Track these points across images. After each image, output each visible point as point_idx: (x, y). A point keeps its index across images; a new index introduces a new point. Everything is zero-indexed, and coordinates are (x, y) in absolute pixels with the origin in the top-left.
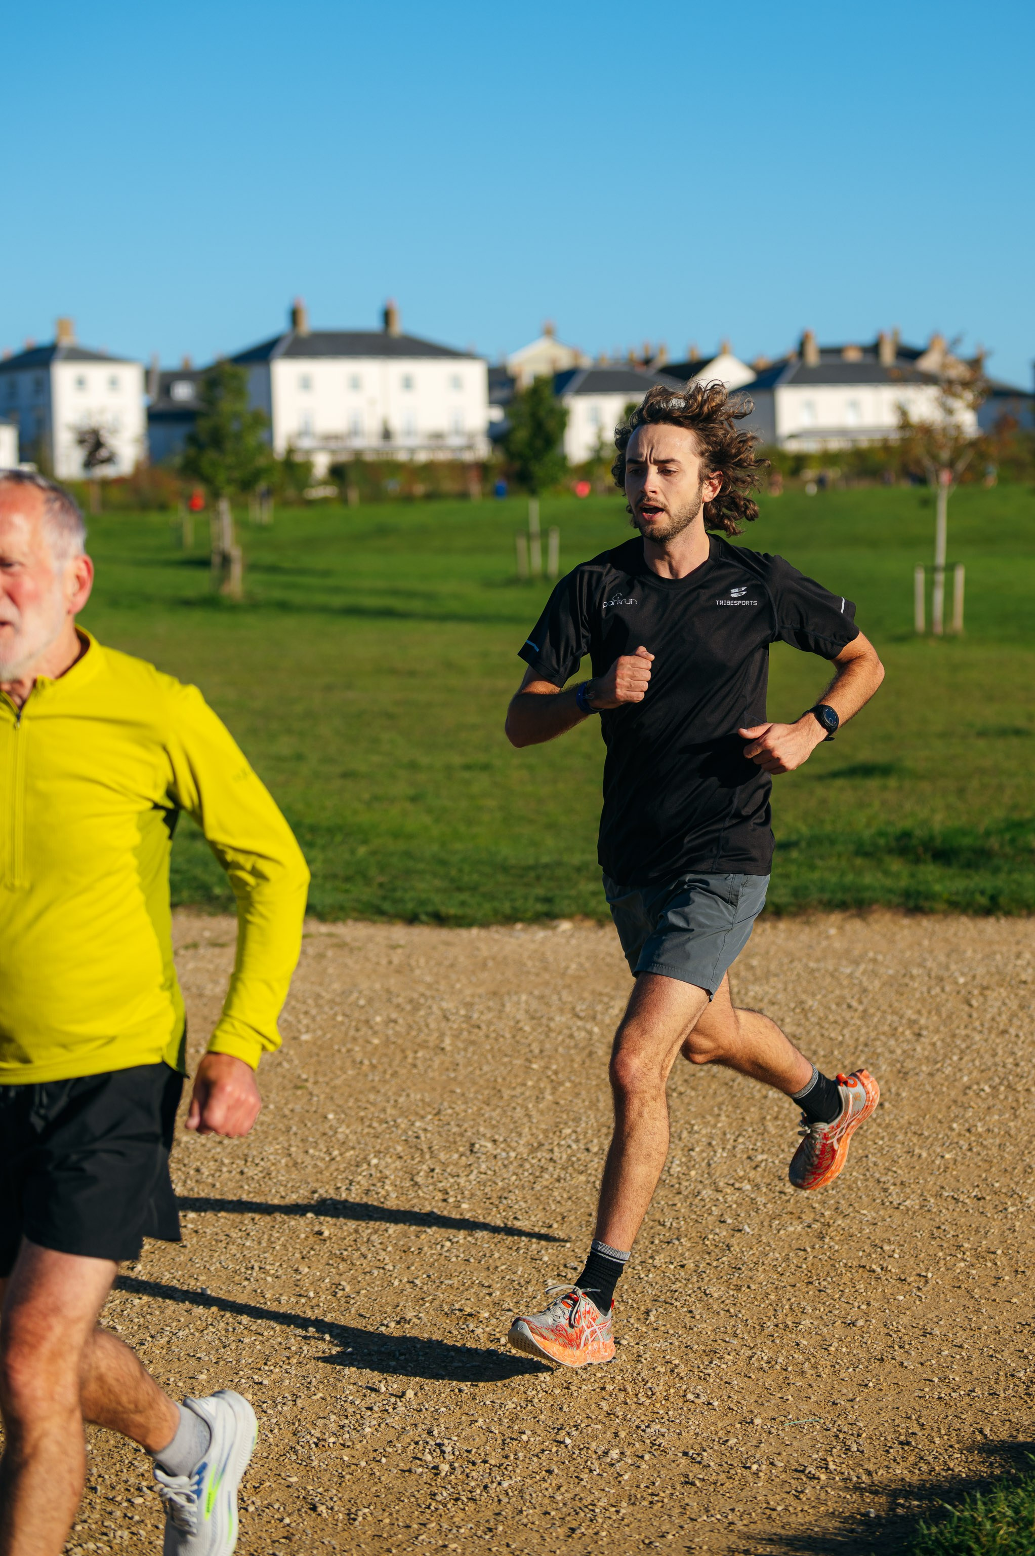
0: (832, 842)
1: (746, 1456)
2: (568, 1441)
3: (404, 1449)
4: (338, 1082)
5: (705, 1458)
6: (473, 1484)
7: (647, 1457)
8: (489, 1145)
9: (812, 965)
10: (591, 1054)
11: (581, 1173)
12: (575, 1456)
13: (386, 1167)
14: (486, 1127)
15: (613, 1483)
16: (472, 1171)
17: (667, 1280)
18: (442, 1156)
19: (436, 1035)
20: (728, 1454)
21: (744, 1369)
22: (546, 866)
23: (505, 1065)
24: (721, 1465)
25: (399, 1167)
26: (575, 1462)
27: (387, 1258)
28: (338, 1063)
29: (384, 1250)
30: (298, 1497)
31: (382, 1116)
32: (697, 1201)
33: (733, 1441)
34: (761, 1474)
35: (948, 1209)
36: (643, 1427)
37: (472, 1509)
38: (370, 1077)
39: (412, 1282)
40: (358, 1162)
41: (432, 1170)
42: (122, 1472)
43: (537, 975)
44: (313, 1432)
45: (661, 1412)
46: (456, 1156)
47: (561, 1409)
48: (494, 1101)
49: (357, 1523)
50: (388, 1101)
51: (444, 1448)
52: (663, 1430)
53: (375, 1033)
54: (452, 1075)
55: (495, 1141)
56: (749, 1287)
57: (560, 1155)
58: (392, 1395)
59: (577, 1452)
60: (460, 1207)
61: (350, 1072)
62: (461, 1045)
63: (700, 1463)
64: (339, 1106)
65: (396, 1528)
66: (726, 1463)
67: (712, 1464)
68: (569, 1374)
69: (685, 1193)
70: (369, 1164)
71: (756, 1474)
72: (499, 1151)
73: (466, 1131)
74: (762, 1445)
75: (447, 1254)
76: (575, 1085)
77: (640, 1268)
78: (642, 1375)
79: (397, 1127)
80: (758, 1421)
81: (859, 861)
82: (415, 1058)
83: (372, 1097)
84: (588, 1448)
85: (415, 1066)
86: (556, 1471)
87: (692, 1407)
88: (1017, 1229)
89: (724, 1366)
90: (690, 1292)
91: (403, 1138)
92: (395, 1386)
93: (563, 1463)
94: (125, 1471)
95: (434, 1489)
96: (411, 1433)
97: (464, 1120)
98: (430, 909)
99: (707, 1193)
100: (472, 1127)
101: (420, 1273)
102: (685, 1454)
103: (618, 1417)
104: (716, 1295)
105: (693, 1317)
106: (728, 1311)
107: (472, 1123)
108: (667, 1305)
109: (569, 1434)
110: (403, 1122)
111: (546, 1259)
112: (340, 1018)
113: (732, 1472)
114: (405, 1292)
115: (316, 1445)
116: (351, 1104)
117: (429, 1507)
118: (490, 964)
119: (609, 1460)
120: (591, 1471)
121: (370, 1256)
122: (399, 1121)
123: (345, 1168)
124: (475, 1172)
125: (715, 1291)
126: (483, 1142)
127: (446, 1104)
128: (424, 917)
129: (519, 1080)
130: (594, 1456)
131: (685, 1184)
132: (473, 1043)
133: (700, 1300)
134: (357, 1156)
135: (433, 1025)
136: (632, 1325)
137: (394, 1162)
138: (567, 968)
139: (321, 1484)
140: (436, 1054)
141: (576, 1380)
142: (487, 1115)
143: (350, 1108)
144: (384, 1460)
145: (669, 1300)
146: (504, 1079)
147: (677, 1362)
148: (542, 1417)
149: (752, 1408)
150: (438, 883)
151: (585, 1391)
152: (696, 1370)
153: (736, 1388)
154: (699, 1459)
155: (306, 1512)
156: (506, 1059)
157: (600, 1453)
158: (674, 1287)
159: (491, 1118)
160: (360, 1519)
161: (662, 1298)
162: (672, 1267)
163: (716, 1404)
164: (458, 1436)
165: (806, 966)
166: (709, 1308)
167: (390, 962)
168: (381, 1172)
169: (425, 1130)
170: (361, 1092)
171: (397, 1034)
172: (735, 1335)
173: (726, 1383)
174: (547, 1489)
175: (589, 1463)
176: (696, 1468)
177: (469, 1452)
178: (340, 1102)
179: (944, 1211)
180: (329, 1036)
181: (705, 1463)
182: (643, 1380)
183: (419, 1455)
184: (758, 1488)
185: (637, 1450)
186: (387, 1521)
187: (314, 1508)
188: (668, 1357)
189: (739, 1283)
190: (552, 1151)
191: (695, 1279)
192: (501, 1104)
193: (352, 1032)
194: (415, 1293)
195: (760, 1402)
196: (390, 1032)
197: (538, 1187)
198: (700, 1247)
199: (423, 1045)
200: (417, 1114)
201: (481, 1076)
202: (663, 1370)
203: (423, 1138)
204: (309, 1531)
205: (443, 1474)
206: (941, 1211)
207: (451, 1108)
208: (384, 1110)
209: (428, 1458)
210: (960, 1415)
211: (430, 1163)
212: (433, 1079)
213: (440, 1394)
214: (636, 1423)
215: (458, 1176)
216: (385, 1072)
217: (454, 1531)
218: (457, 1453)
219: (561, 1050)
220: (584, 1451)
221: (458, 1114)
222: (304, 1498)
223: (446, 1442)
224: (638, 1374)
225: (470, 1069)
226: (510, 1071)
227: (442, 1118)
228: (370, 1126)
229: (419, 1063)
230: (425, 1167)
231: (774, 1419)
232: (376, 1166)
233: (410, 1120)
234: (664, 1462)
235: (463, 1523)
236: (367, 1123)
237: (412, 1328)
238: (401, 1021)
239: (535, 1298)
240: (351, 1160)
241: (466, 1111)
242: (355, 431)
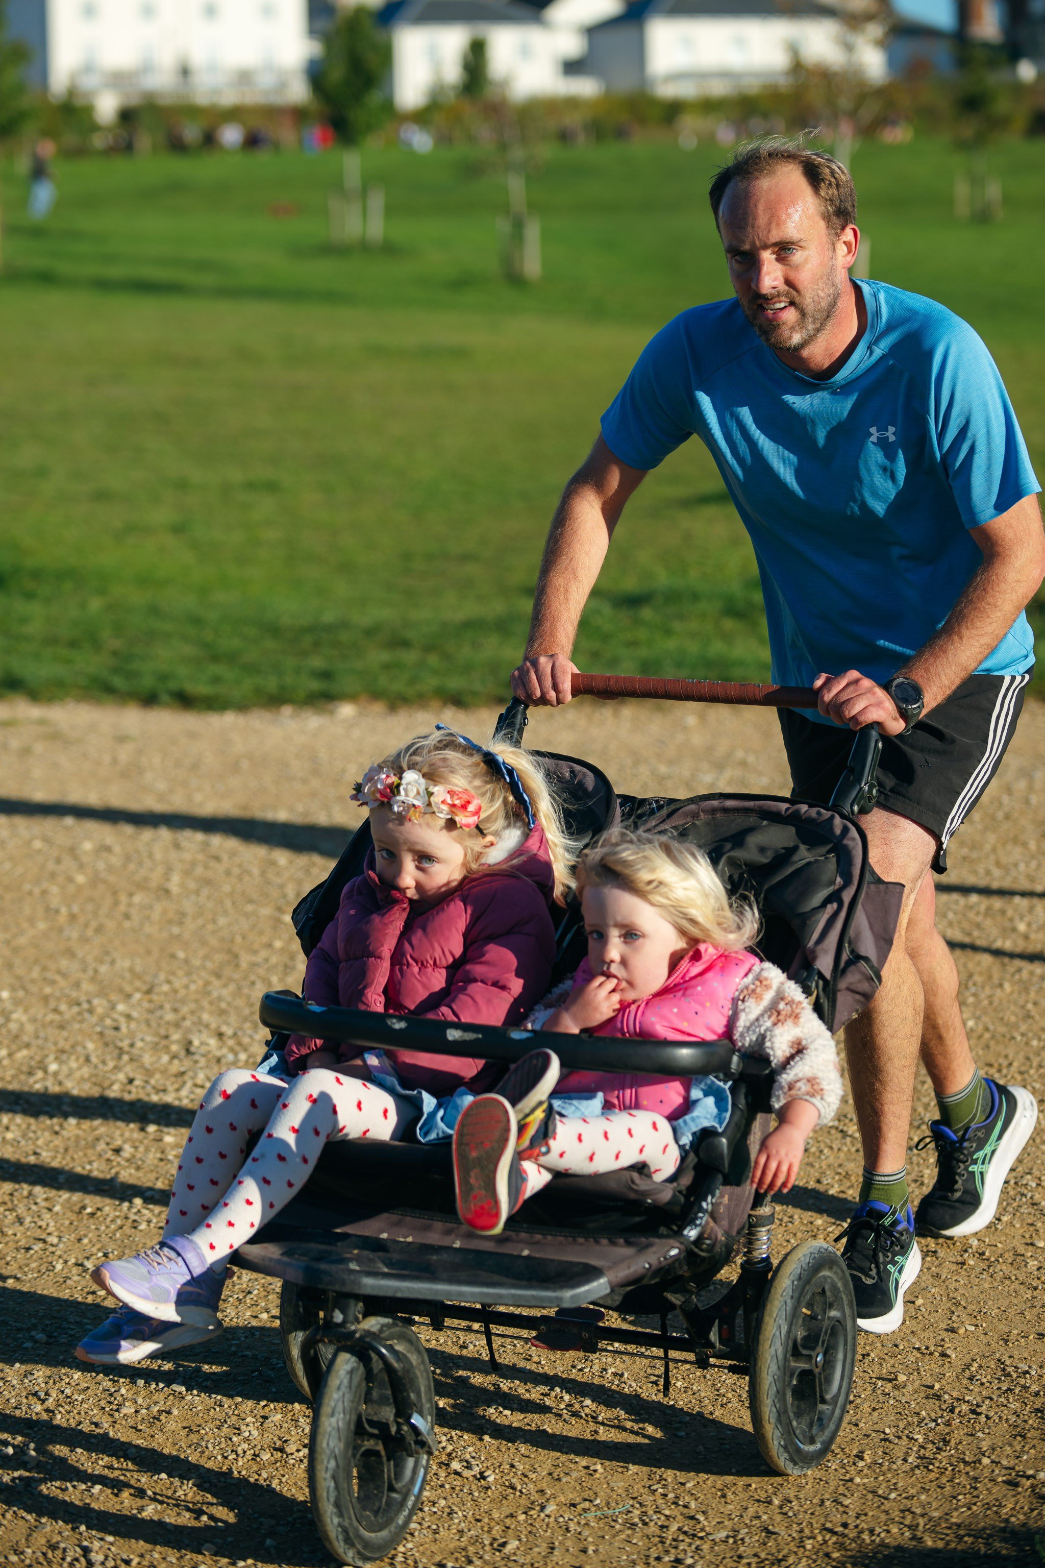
0: (695, 597)
4: (22, 941)
8: (213, 1042)
9: (663, 769)
13: (69, 1076)
14: (211, 1013)
16: (184, 1083)
18: (147, 1059)
19: (160, 870)
22: (330, 628)
23: (247, 915)
25: (86, 1076)
27: (52, 1224)
28: (27, 911)
29: (50, 1210)
31: (74, 994)
33: (513, 1545)
35: (831, 1148)
38: (66, 933)
39: (82, 1265)
40: (31, 1067)
41: (131, 1081)
43: (304, 781)
46: (165, 1058)
48: (228, 971)
50: (84, 971)
53: (81, 867)
54: (176, 930)
55: (220, 1035)
60: (161, 1140)
61: (42, 926)
62: (192, 885)
64: (19, 978)
70: (45, 1071)
72: (225, 1051)
73: (184, 1019)
74: (555, 1552)
75: (136, 1218)
79: (91, 1011)
80: (551, 1509)
81: (729, 624)
82: (130, 905)
83: (64, 963)
85: (127, 916)
87: (458, 1483)
88: (926, 1181)
91: (98, 1029)
96: (48, 1529)
97: (183, 1001)
98: (173, 685)
100: (192, 1012)
101: (94, 1250)
107: (193, 1006)
110: (100, 1004)
112: (38, 844)
114: (69, 1282)
116: (35, 974)
118: (245, 764)
121: (28, 1219)
122: (96, 1002)
123: (13, 1077)
124: (189, 1084)
126: (204, 1036)
127: (162, 976)
128: (165, 697)
129: (265, 939)
132: (208, 882)
134: (32, 1058)
135: (158, 856)
137: (79, 1068)
138: (344, 771)
140: (158, 899)
142: (215, 994)
143: (33, 981)
146: (244, 938)
149: (544, 1485)
150: (189, 650)
156: (250, 908)
159: (220, 999)
163: (492, 1478)
164: (115, 1534)
165: (653, 772)
167: (115, 761)
168: (60, 1083)
169: (128, 1017)
170: (51, 956)
171: (110, 869)
178: (20, 971)
179: (826, 1151)
180: (20, 870)
192: (236, 976)
193: (51, 866)
194: (83, 1283)
195: (554, 1477)
196: (101, 865)
199: (142, 886)
200: (121, 991)
201: (213, 932)
203: (124, 1029)
206: (821, 1151)
207: (169, 982)
208: (77, 985)
210: (842, 1499)
211: (129, 1070)
212: (149, 937)
215: (164, 1091)
216: (86, 925)
221: (175, 991)
223: (92, 1545)
225: (200, 921)
226: (254, 926)
227: (155, 997)
228: (56, 1010)
229: (134, 912)
230: (121, 1076)
231: (574, 1505)
232: (56, 1074)
233: (109, 1001)
236: (52, 1004)
238: (117, 849)
239: (250, 1293)
240: (21, 1064)
241: (186, 987)
242: (147, 68)
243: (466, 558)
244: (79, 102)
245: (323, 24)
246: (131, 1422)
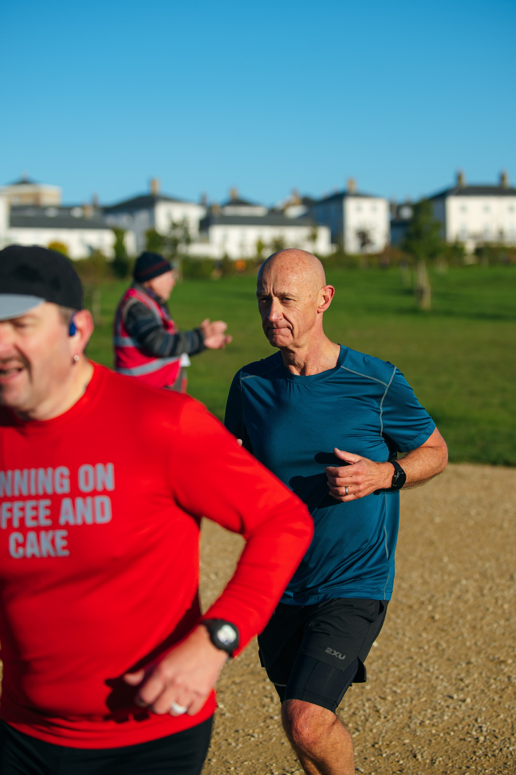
3: (463, 728)
6: (495, 747)
13: (471, 585)
18: (498, 581)
25: (477, 585)
27: (466, 631)
30: (408, 750)
37: (493, 760)
41: (492, 587)
46: (503, 581)
49: (435, 765)
51: (482, 729)
53: (472, 519)
61: (458, 538)
65: (454, 769)
83: (467, 550)
92: (462, 696)
95: (476, 750)
98: (503, 458)
114: (471, 649)
117: (472, 758)
124: (513, 589)
128: (500, 463)
137: (474, 583)
139: (420, 744)
140: (500, 530)
144: (452, 733)
150: (508, 446)
155: (411, 758)
160: (437, 763)
164: (490, 722)
168: (468, 587)
171: (483, 519)
177: (494, 731)
183: (470, 732)
186: (450, 765)
187: (415, 756)
204: (411, 768)
209: (474, 733)
213: (483, 701)
217: (483, 771)
235: (488, 767)
242: (486, 232)
244: (459, 246)
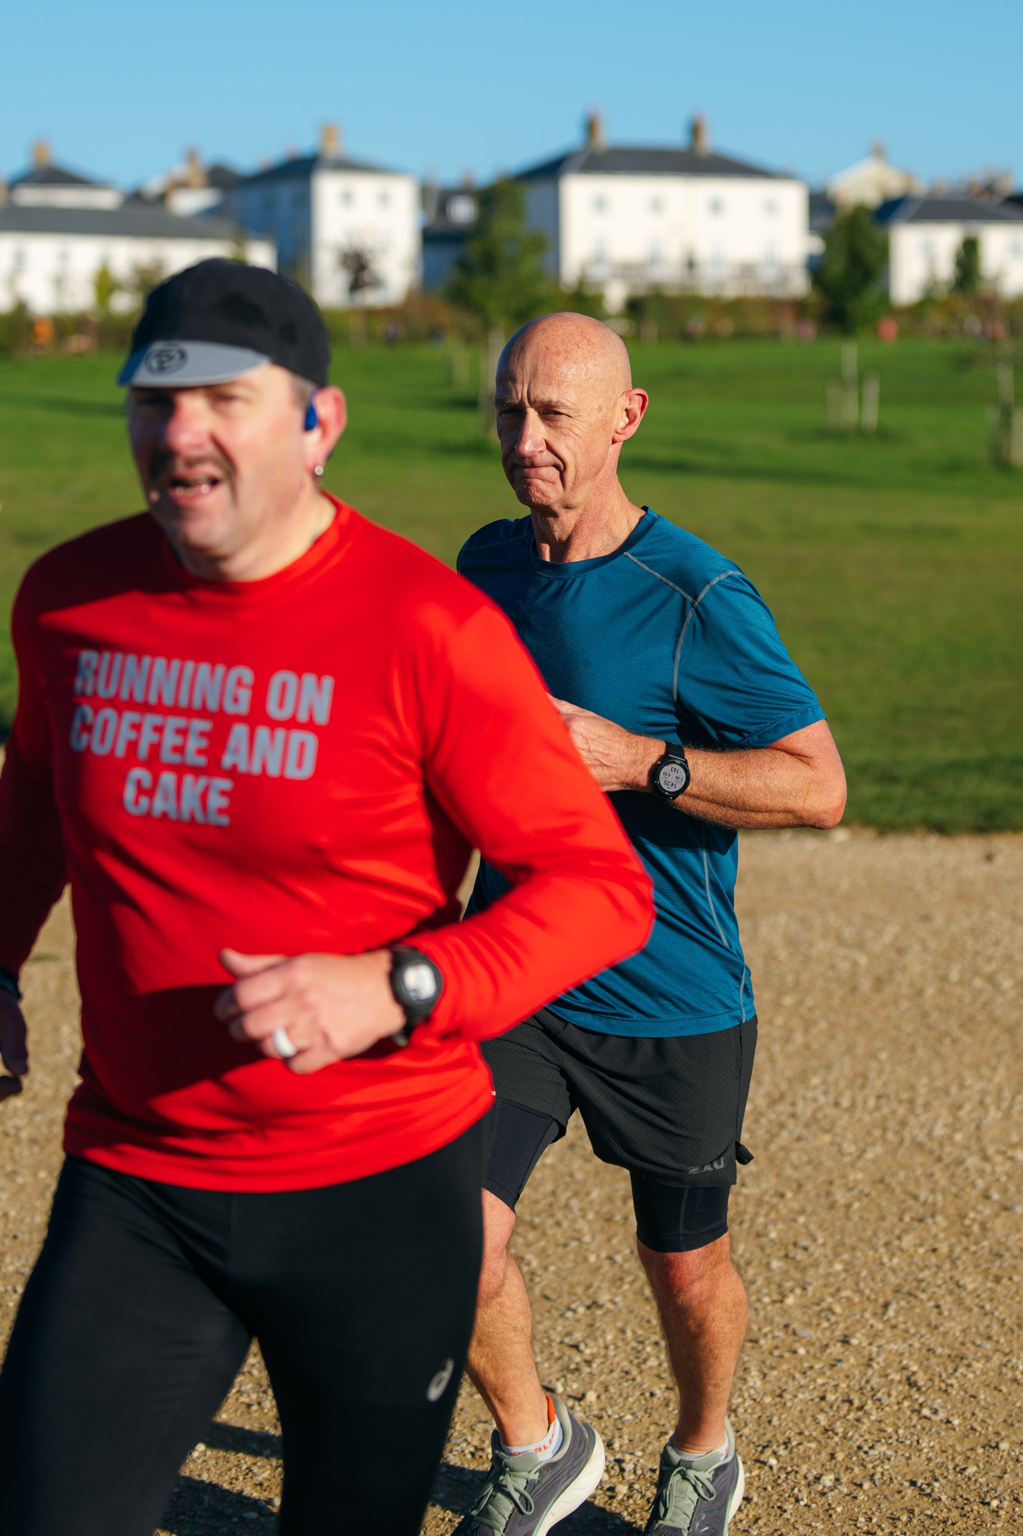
1: (985, 1489)
2: (773, 1461)
5: (936, 1490)
7: (867, 1485)
10: (854, 989)
11: (826, 1131)
12: (780, 1481)
15: (822, 1516)
17: (914, 1268)
20: (964, 1486)
21: (995, 1380)
24: (954, 1499)
26: (779, 1488)
30: (443, 1520)
32: (960, 1171)
33: (971, 1470)
34: (1002, 1512)
36: (866, 1448)
42: (237, 1479)
44: (469, 1438)
45: (890, 1430)
47: (770, 1422)
51: (624, 1465)
52: (890, 1453)
56: (1010, 1279)
57: (804, 1110)
58: (570, 1397)
59: (783, 1476)
63: (929, 1495)
66: (961, 1496)
67: (944, 1497)
68: (784, 1379)
69: (947, 1160)
71: (996, 1512)
74: (1007, 1476)
76: (832, 1025)
77: (882, 1250)
78: (872, 1383)
80: (1004, 1446)
84: (797, 1472)
86: (755, 1499)
87: (926, 1424)
89: (971, 1376)
90: (940, 1282)
92: (575, 1386)
93: (765, 1489)
94: (241, 1478)
99: (972, 1161)
102: (913, 1483)
103: (837, 1434)
104: (970, 1287)
105: (940, 1313)
106: (982, 1307)
108: (911, 1299)
109: (774, 1453)
111: (773, 1235)
113: (967, 1508)
115: (473, 1454)
119: (820, 1488)
120: (797, 1500)
125: (970, 1282)
130: (803, 1482)
131: (947, 1149)
133: (951, 1292)
136: (867, 1320)
138: (837, 885)
141: (791, 1386)
145: (913, 1291)
147: (914, 1368)
148: (746, 1431)
149: (1000, 1429)
151: (801, 1400)
152: (937, 1380)
153: (983, 1403)
154: (928, 1491)
157: (811, 1478)
158: (921, 1275)
161: (906, 1289)
162: (921, 1251)
163: (956, 1422)
164: (643, 1450)
166: (960, 1302)
172: (989, 1338)
173: (972, 1396)
174: (741, 1521)
175: (796, 1491)
176: (925, 1502)
181: (935, 1495)
182: (872, 1389)
184: (997, 1529)
185: (856, 1476)
188: (905, 1362)
189: (1000, 1273)
190: (793, 1104)
191: (947, 1266)
195: (1009, 1421)
197: (773, 1147)
198: (957, 1228)
202: (897, 1377)
205: (620, 1497)
213: (627, 1398)
214: (858, 1443)
218: (639, 1472)
219: (820, 983)
220: (792, 1476)
222: (450, 1520)
223: (627, 1457)
224: (868, 1382)
234: (887, 1492)
237: (605, 1314)
242: (654, 260)
243: (950, 712)
244: (590, 292)
245: (823, 221)
246: (655, 1372)
